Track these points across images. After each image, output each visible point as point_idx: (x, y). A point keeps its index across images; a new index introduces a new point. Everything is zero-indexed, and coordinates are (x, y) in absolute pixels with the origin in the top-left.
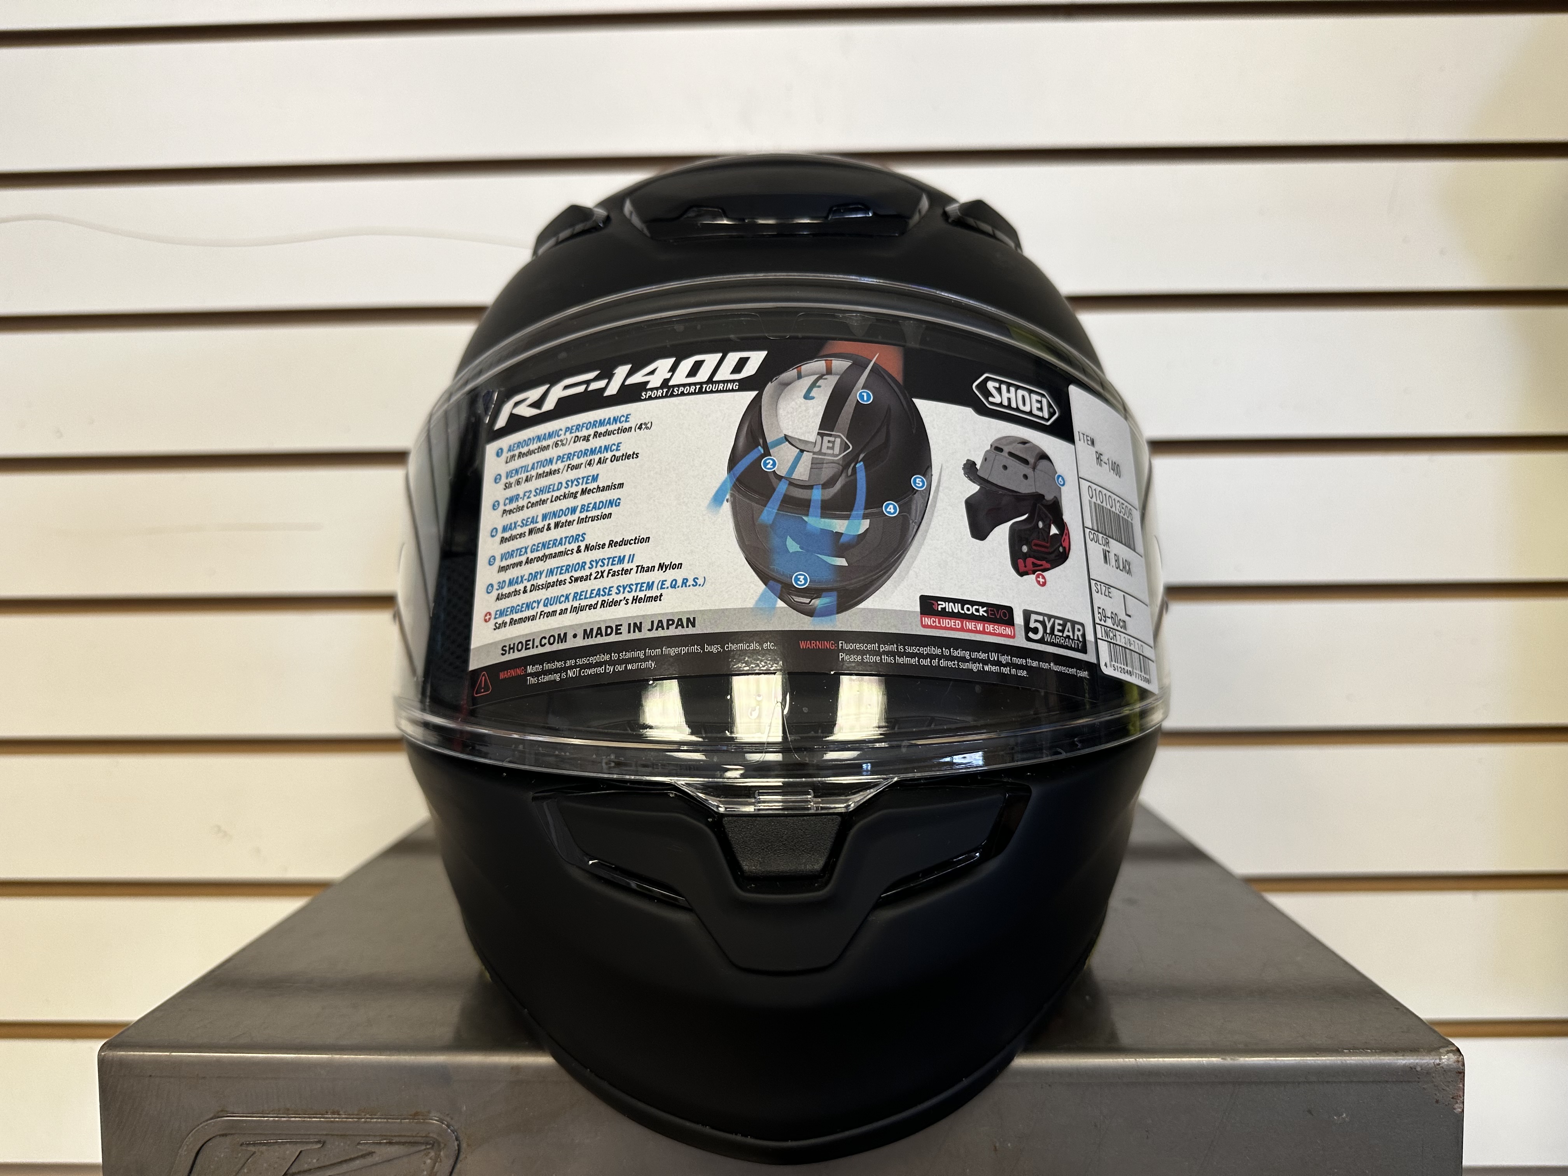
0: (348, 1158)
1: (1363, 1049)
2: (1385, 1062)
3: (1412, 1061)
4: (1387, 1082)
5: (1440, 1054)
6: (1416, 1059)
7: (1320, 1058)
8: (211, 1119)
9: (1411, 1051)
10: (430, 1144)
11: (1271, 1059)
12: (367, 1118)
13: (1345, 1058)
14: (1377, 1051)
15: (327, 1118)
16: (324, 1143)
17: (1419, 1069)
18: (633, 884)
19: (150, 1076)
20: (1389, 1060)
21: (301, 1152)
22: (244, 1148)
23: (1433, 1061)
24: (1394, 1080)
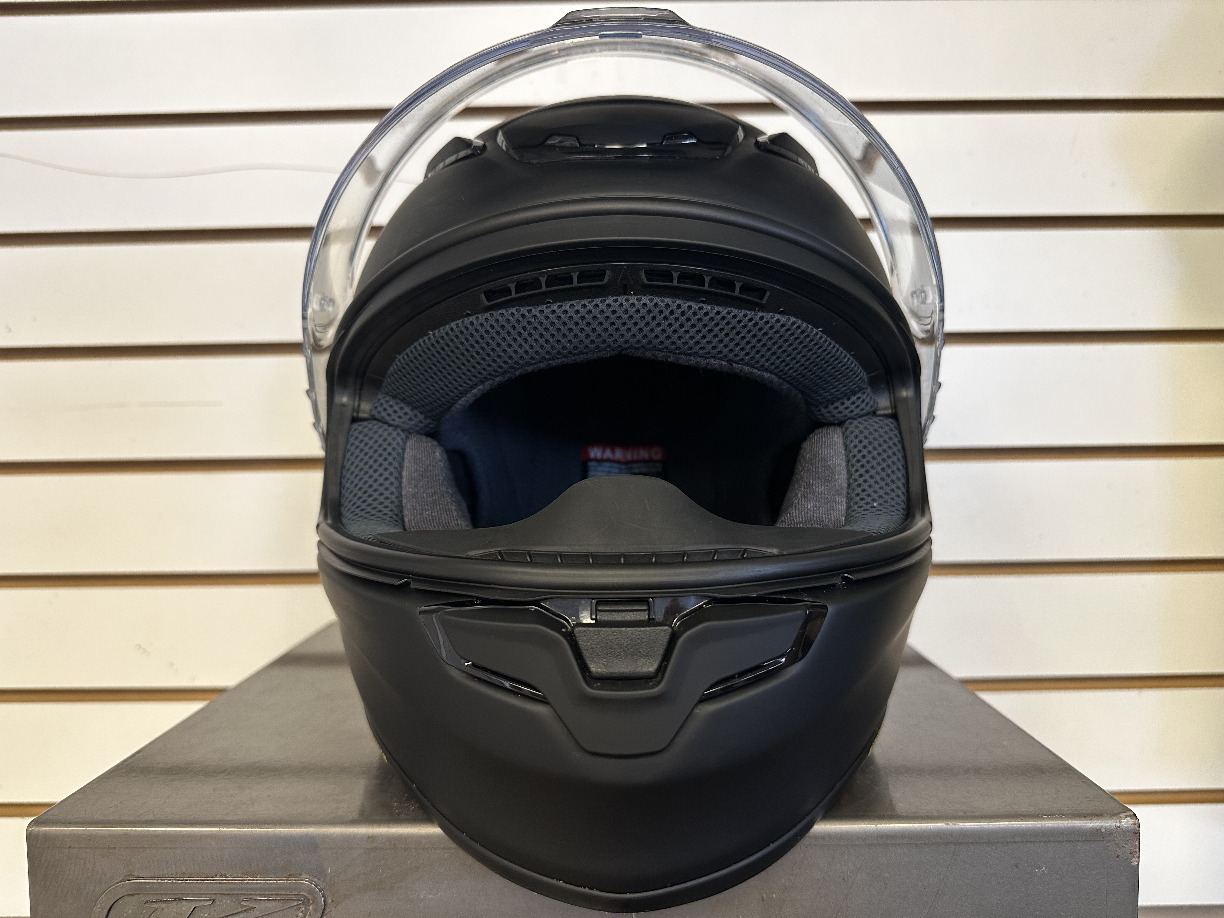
0: (234, 913)
1: (1059, 815)
2: (1075, 825)
3: (1098, 824)
4: (1078, 841)
5: (1120, 818)
6: (1102, 823)
7: (1025, 823)
8: (121, 881)
9: (1097, 816)
10: (302, 900)
11: (986, 823)
12: (249, 880)
13: (1044, 822)
14: (1070, 816)
15: (216, 880)
16: (214, 900)
17: (1103, 830)
18: (507, 684)
19: (70, 847)
20: (1079, 823)
21: (195, 907)
22: (147, 905)
23: (1115, 824)
24: (1084, 840)
